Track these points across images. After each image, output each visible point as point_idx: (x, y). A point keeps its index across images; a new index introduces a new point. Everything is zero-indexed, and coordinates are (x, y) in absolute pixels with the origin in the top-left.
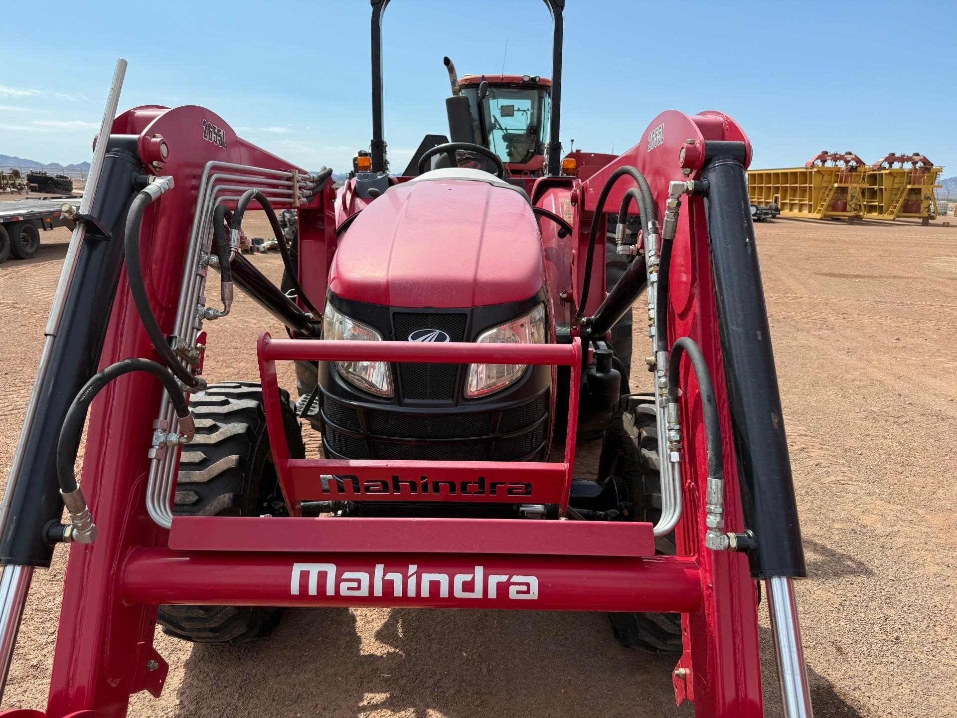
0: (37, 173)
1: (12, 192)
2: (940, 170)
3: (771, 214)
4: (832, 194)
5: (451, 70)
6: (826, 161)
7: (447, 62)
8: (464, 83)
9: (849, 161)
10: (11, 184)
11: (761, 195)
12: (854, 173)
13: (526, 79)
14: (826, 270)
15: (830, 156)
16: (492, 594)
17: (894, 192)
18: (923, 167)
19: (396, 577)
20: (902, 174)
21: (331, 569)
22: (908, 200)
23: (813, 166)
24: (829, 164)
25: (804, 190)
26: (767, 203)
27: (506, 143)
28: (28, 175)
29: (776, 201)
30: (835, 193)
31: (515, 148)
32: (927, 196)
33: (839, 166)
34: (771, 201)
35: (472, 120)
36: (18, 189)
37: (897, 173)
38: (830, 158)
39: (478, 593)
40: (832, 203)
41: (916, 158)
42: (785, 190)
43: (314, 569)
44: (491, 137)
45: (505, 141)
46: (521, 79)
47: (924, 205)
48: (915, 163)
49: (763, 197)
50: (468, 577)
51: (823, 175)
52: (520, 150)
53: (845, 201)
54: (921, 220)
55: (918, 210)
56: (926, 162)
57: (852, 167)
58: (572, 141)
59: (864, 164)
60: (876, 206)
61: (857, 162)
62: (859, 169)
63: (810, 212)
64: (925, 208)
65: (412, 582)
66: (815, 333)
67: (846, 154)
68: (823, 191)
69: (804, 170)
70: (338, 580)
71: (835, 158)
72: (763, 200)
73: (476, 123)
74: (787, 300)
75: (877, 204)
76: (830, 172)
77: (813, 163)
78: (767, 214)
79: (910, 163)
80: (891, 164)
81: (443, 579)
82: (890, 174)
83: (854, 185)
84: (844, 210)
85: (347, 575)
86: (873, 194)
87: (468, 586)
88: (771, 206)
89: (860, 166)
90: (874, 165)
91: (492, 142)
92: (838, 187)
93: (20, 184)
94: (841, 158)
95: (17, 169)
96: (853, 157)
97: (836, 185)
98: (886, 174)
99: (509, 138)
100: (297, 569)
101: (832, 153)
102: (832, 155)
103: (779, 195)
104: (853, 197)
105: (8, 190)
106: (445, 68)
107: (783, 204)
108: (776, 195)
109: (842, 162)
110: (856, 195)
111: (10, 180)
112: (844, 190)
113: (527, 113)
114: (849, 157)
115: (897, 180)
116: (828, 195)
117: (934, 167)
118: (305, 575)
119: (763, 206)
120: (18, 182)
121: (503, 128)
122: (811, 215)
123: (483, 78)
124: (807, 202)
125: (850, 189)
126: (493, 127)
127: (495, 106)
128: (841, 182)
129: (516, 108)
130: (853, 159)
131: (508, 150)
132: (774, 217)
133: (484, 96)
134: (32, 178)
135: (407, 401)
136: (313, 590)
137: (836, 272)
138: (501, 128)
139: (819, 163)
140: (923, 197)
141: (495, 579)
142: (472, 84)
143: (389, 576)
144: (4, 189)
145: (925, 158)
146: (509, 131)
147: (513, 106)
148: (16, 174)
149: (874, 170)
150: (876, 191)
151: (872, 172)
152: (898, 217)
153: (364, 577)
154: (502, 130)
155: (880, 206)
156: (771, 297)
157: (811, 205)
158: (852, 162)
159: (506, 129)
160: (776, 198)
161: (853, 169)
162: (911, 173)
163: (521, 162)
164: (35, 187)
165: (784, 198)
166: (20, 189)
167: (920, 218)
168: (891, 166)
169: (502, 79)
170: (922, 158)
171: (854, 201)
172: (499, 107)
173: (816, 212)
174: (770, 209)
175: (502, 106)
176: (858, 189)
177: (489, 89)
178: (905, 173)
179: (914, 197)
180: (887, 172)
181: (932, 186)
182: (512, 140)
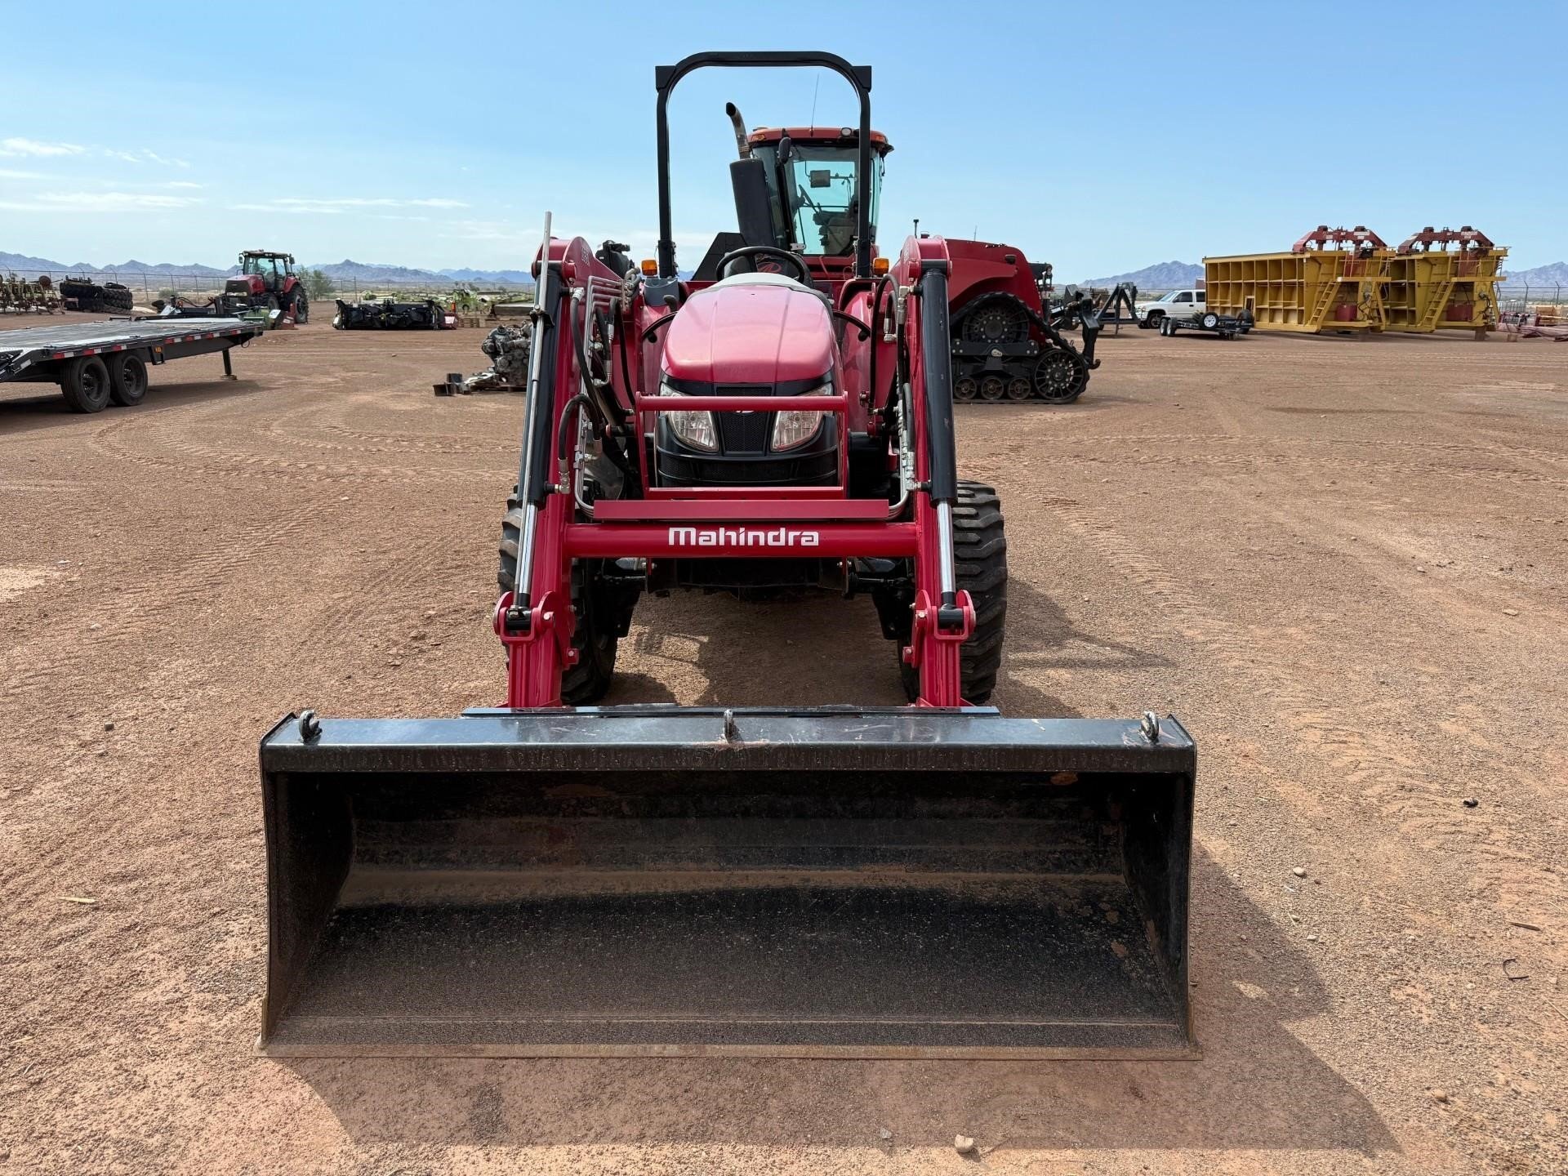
0: (75, 280)
1: (40, 312)
2: (1505, 252)
3: (1240, 326)
4: (1333, 294)
5: (737, 121)
6: (1324, 242)
7: (731, 109)
8: (756, 139)
9: (1362, 242)
10: (38, 299)
11: (1226, 298)
12: (1367, 260)
13: (847, 133)
14: (1287, 404)
15: (1330, 233)
16: (791, 543)
17: (1431, 289)
18: (1476, 249)
19: (733, 534)
20: (1442, 260)
21: (693, 531)
22: (1453, 301)
23: (1304, 249)
24: (1330, 246)
25: (1291, 287)
26: (1236, 309)
27: (820, 226)
28: (61, 284)
29: (1249, 306)
30: (1338, 292)
31: (831, 233)
32: (1482, 295)
33: (1344, 249)
34: (1241, 306)
35: (769, 193)
36: (48, 307)
37: (1436, 259)
38: (1331, 237)
39: (782, 543)
40: (1334, 308)
41: (1467, 235)
42: (1263, 288)
43: (682, 531)
44: (797, 217)
45: (817, 223)
46: (840, 132)
47: (1479, 307)
48: (1464, 243)
49: (1229, 300)
50: (776, 533)
51: (1320, 264)
52: (839, 236)
53: (1354, 304)
54: (1473, 333)
55: (1469, 317)
56: (1481, 239)
57: (1365, 250)
58: (916, 221)
59: (1385, 245)
60: (1404, 311)
61: (1373, 242)
62: (1375, 253)
63: (1300, 323)
64: (1480, 313)
65: (742, 537)
66: (1226, 477)
67: (1356, 230)
68: (1319, 289)
69: (1291, 257)
70: (698, 536)
71: (1340, 236)
72: (1229, 305)
73: (775, 198)
74: (1208, 441)
75: (1405, 307)
76: (1331, 258)
77: (1304, 245)
78: (1233, 326)
79: (1457, 242)
80: (1427, 244)
81: (761, 534)
82: (1425, 260)
83: (1369, 279)
84: (1353, 318)
85: (702, 533)
86: (1400, 290)
87: (776, 538)
88: (1241, 314)
89: (1378, 249)
90: (1400, 247)
91: (798, 225)
92: (1342, 283)
93: (51, 299)
94: (1348, 236)
95: (47, 275)
96: (1368, 234)
97: (1340, 279)
98: (1418, 260)
99: (824, 219)
100: (672, 531)
101: (1335, 229)
102: (1335, 232)
103: (1253, 297)
104: (1366, 298)
105: (33, 308)
106: (729, 118)
107: (1260, 311)
108: (1249, 297)
109: (1350, 242)
110: (1371, 294)
111: (36, 292)
112: (1353, 287)
113: (849, 182)
114: (1360, 235)
115: (1436, 270)
116: (1328, 294)
117: (1494, 249)
118: (677, 535)
119: (1229, 314)
120: (48, 294)
121: (815, 204)
122: (1302, 328)
123: (784, 132)
124: (1296, 307)
125: (1361, 285)
126: (800, 203)
127: (802, 172)
128: (1347, 275)
129: (832, 175)
130: (1366, 238)
131: (822, 237)
132: (1246, 331)
133: (785, 160)
134: (69, 288)
135: (728, 452)
136: (682, 542)
137: (1298, 406)
138: (811, 205)
139: (1313, 245)
140: (1476, 297)
141: (792, 534)
142: (768, 141)
143: (729, 533)
144: (28, 307)
145: (1480, 233)
146: (823, 209)
147: (829, 172)
148: (45, 283)
149: (1400, 255)
150: (1405, 288)
151: (1396, 258)
152: (1438, 327)
153: (713, 534)
154: (814, 207)
155: (1410, 311)
156: (1189, 438)
157: (1301, 312)
158: (1365, 242)
159: (819, 207)
160: (1249, 301)
161: (1365, 254)
162: (1458, 258)
163: (841, 254)
164: (74, 303)
165: (1261, 301)
166: (52, 306)
167: (1473, 328)
168: (1427, 248)
169: (812, 133)
170: (1476, 233)
171: (1369, 304)
172: (809, 173)
173: (1309, 322)
174: (1240, 319)
175: (812, 172)
176: (1374, 284)
177: (792, 148)
178: (1448, 258)
179: (1463, 297)
180: (1421, 257)
181: (1491, 279)
182: (827, 221)
